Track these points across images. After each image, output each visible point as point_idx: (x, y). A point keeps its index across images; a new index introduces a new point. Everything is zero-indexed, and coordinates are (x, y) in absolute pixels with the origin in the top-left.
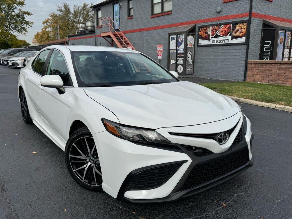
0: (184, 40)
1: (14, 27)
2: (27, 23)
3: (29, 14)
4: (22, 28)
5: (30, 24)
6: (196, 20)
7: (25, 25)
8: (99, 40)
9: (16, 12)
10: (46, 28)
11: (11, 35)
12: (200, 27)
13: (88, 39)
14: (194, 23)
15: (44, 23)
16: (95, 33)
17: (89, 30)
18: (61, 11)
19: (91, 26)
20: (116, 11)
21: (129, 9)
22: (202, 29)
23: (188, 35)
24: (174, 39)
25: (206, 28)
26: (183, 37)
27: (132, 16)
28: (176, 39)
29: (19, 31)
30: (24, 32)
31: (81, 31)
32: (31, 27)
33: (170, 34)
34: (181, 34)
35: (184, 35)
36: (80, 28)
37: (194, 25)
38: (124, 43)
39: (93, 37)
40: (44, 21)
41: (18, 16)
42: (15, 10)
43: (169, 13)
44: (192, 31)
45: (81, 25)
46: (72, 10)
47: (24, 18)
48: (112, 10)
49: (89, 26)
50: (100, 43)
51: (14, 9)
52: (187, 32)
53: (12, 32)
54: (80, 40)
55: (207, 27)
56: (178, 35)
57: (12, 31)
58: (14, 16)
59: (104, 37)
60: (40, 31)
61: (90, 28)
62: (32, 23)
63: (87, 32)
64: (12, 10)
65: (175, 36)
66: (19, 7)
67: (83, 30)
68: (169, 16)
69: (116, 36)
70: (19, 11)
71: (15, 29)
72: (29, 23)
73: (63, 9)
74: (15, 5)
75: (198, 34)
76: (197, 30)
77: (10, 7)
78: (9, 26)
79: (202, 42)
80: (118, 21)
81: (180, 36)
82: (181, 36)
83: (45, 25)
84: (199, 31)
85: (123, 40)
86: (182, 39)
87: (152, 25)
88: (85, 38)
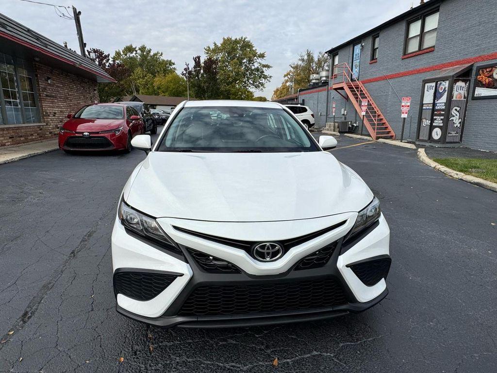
0: (447, 89)
1: (252, 82)
2: (265, 77)
3: (268, 66)
4: (260, 83)
5: (268, 78)
6: (474, 57)
7: (263, 80)
8: (332, 94)
9: (256, 65)
10: (287, 81)
11: (249, 92)
12: (479, 68)
13: (319, 93)
14: (469, 63)
15: (285, 76)
16: (328, 85)
17: (322, 82)
18: (303, 60)
19: (326, 77)
20: (356, 55)
21: (374, 50)
22: (483, 71)
23: (456, 81)
24: (429, 88)
25: (490, 69)
26: (446, 84)
27: (377, 59)
28: (434, 88)
29: (256, 87)
30: (261, 87)
31: (314, 83)
32: (269, 81)
33: (426, 81)
34: (443, 81)
35: (447, 82)
36: (313, 79)
37: (470, 65)
38: (359, 96)
39: (325, 90)
40: (286, 74)
41: (257, 70)
42: (255, 64)
43: (431, 50)
44: (464, 75)
45: (315, 75)
46: (316, 59)
47: (263, 72)
48: (352, 53)
50: (333, 98)
51: (254, 62)
52: (453, 76)
53: (249, 88)
54: (311, 95)
55: (492, 67)
56: (439, 82)
57: (250, 87)
58: (253, 70)
59: (336, 89)
60: (280, 86)
61: (324, 78)
62: (271, 77)
63: (320, 84)
64: (252, 64)
65: (434, 84)
66: (259, 60)
67: (317, 81)
68: (430, 55)
69: (351, 88)
70: (259, 64)
71: (253, 84)
72: (267, 77)
73: (306, 58)
74: (256, 58)
75: (476, 80)
76: (474, 72)
77: (250, 61)
78: (247, 82)
79: (481, 92)
80: (358, 68)
81: (441, 83)
82: (443, 83)
83: (286, 78)
84: (478, 74)
85: (358, 91)
86: (445, 88)
87: (402, 71)
88: (316, 92)
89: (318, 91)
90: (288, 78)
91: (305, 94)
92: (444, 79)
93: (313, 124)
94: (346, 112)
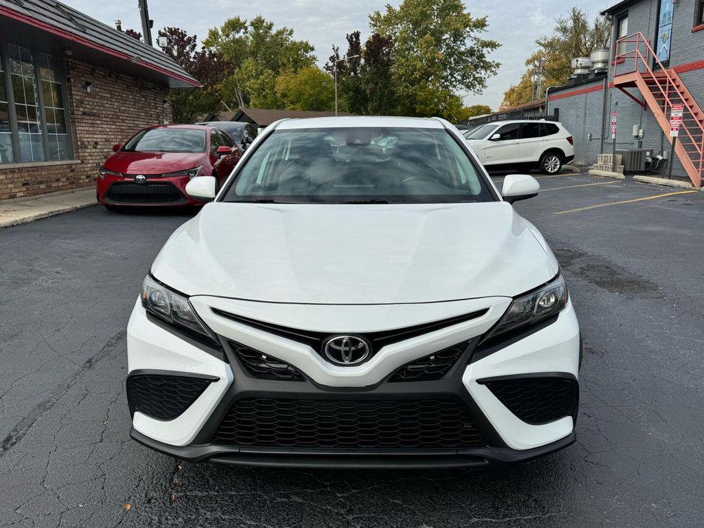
1: (459, 78)
2: (487, 66)
3: (492, 45)
4: (475, 79)
5: (493, 69)
7: (483, 72)
8: (613, 97)
9: (469, 43)
10: (532, 73)
11: (452, 97)
13: (590, 94)
15: (528, 62)
16: (606, 77)
17: (596, 72)
18: (564, 30)
20: (665, 15)
21: (701, 5)
29: (468, 87)
30: (478, 87)
31: (578, 75)
32: (495, 74)
36: (577, 68)
38: (667, 99)
39: (600, 88)
40: (530, 57)
41: (471, 52)
42: (466, 41)
45: (580, 60)
46: (591, 26)
47: (483, 56)
48: (655, 12)
49: (598, 62)
50: (616, 104)
51: (465, 38)
53: (455, 90)
54: (572, 98)
57: (455, 86)
58: (462, 53)
59: (620, 86)
60: (517, 82)
61: (600, 65)
62: (498, 65)
63: (591, 77)
64: (461, 41)
66: (476, 33)
67: (586, 71)
69: (650, 83)
70: (474, 42)
71: (461, 82)
72: (492, 66)
73: (570, 24)
74: (468, 29)
77: (458, 36)
78: (450, 77)
80: (668, 42)
83: (531, 67)
85: (664, 88)
88: (582, 92)
89: (586, 92)
90: (535, 66)
91: (559, 97)
93: (571, 158)
94: (641, 131)
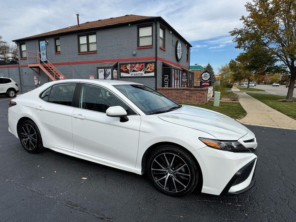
0: (110, 72)
6: (117, 59)
8: (23, 70)
12: (121, 64)
13: (10, 69)
14: (116, 61)
16: (18, 63)
17: (10, 61)
19: (12, 57)
20: (42, 47)
21: (56, 47)
22: (122, 66)
23: (114, 69)
24: (101, 72)
25: (125, 65)
26: (110, 70)
27: (60, 52)
28: (104, 72)
33: (98, 68)
34: (108, 69)
35: (110, 69)
37: (116, 62)
38: (54, 73)
39: (17, 67)
43: (95, 52)
44: (115, 67)
48: (38, 45)
49: (10, 57)
50: (25, 73)
52: (112, 67)
55: (126, 64)
56: (106, 69)
59: (31, 67)
61: (11, 58)
63: (8, 62)
65: (103, 70)
67: (4, 60)
68: (95, 55)
69: (46, 67)
75: (120, 69)
76: (119, 66)
79: (123, 74)
80: (45, 55)
81: (107, 70)
82: (108, 70)
84: (120, 67)
86: (109, 72)
87: (79, 61)
88: (8, 67)
92: (108, 68)
93: (18, 91)
94: (39, 82)
